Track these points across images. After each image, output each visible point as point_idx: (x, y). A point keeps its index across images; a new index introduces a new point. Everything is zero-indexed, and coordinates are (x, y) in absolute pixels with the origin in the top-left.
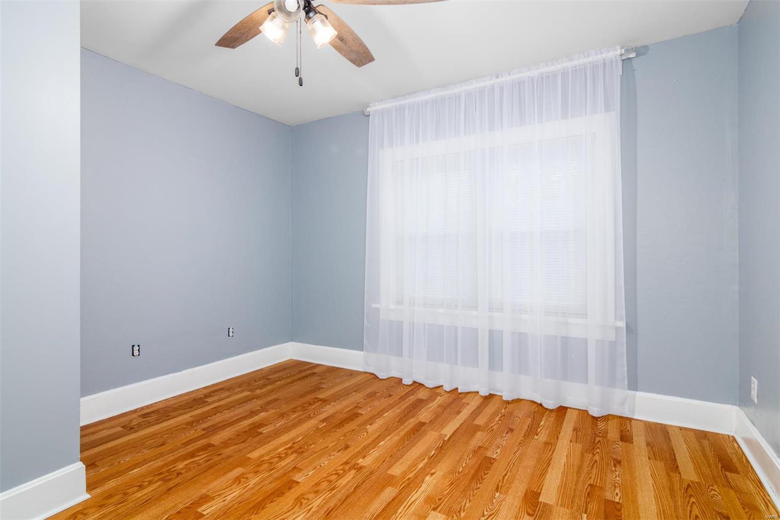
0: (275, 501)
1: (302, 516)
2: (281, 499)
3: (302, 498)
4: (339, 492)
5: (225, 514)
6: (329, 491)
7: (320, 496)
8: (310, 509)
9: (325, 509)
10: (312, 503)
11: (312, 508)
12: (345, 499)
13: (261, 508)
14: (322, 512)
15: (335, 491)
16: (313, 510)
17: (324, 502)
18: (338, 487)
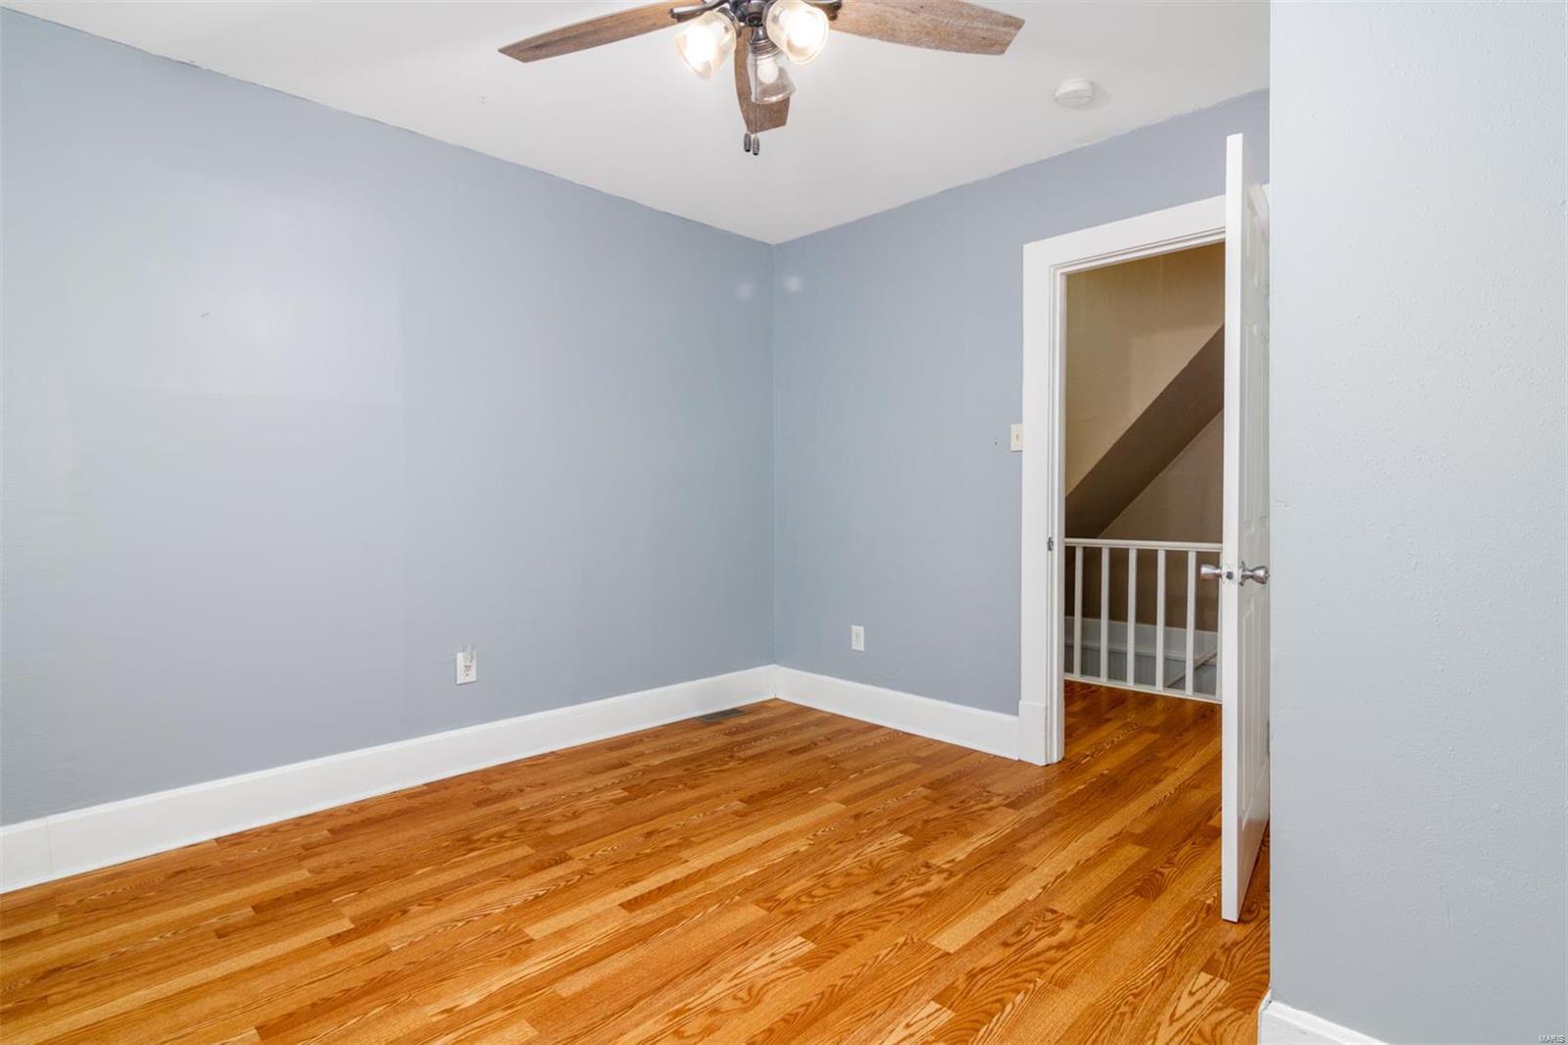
0: (802, 1006)
1: (750, 969)
2: (791, 1008)
3: (747, 1002)
4: (669, 1004)
5: (895, 996)
6: (690, 1009)
7: (710, 1002)
8: (735, 977)
9: (708, 973)
10: (729, 989)
11: (732, 979)
12: (664, 985)
13: (827, 995)
14: (714, 970)
15: (677, 1007)
16: (729, 976)
17: (706, 988)
18: (668, 1014)
